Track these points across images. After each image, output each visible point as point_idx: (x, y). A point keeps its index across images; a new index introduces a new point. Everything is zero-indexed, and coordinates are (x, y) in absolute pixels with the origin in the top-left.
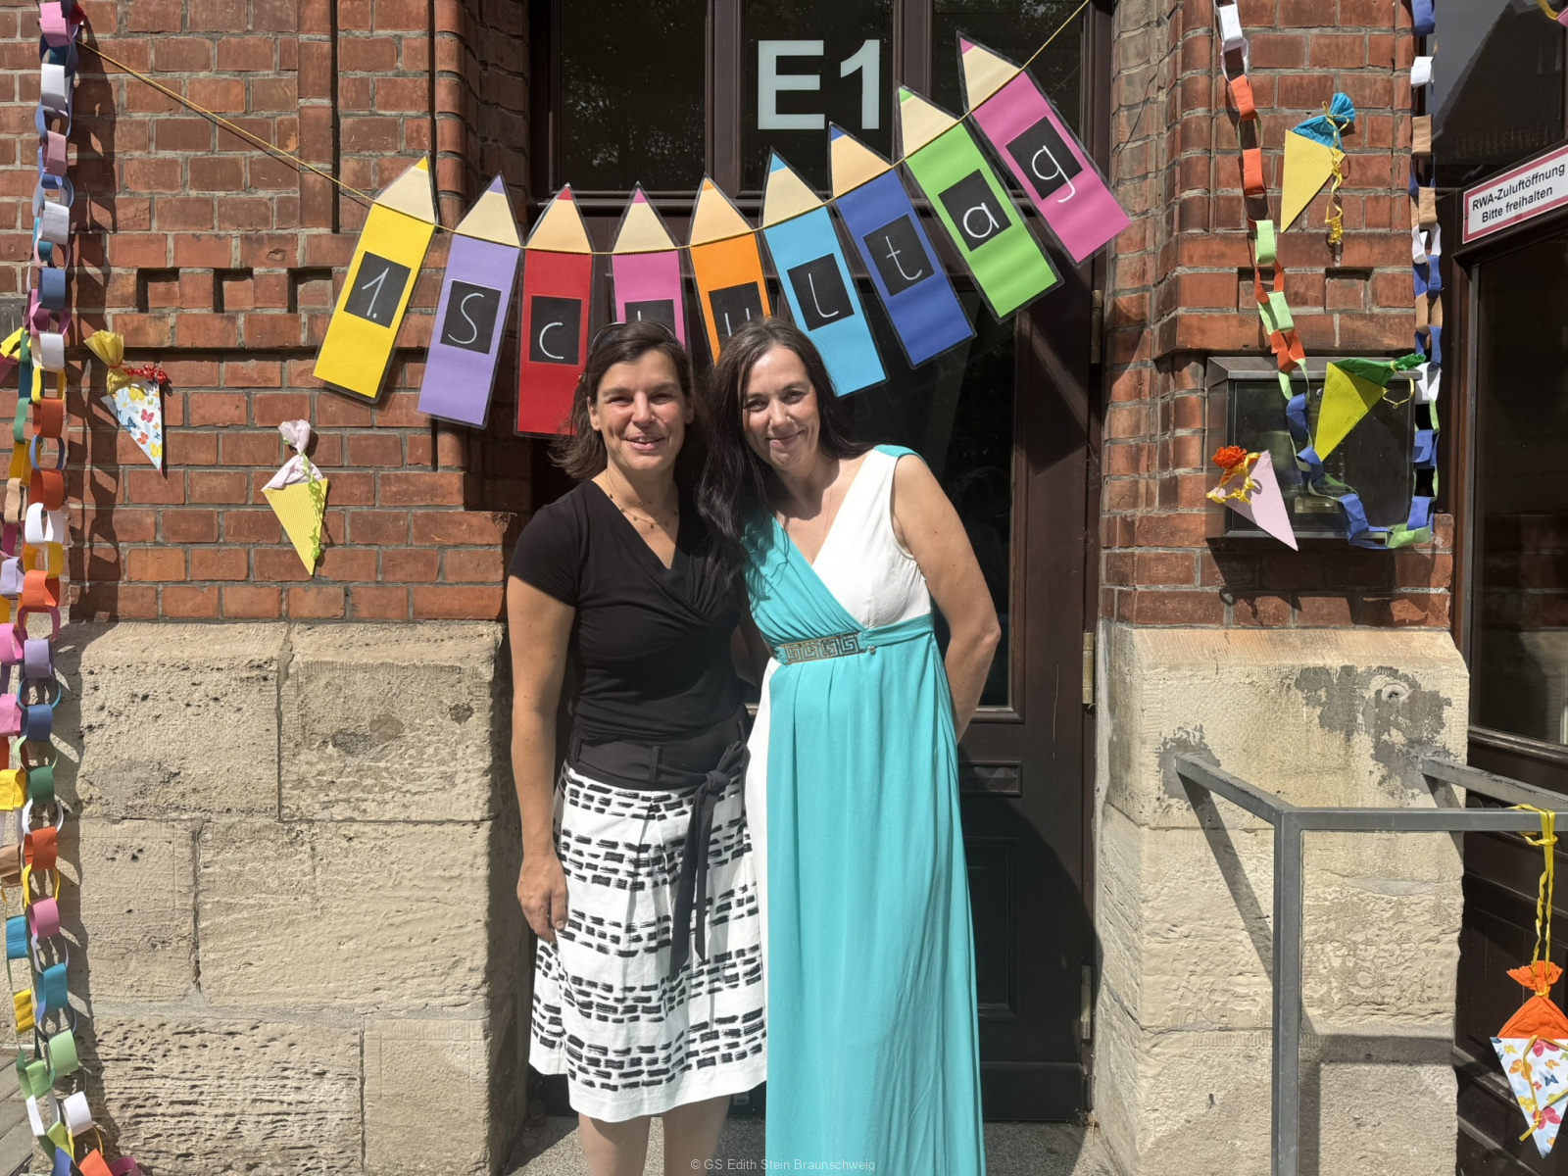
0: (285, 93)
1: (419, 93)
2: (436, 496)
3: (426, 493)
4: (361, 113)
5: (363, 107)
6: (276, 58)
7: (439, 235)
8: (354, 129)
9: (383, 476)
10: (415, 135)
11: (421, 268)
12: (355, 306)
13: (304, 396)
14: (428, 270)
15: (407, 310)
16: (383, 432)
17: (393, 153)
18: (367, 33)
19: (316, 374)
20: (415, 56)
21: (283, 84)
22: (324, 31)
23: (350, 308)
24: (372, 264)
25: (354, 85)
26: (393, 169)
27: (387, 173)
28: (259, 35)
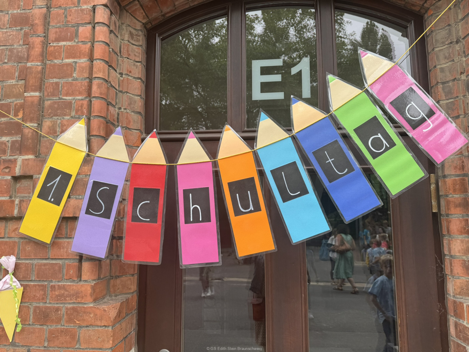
0: (20, 91)
1: (83, 88)
2: (78, 297)
3: (73, 295)
4: (55, 98)
5: (56, 96)
6: (17, 74)
7: (88, 158)
8: (51, 106)
9: (52, 286)
10: (80, 108)
11: (77, 175)
12: (43, 195)
13: (15, 242)
14: (81, 176)
15: (69, 197)
16: (54, 262)
17: (68, 117)
18: (60, 61)
19: (21, 231)
20: (83, 70)
21: (19, 86)
22: (39, 61)
23: (40, 196)
24: (53, 173)
25: (52, 85)
26: (68, 125)
27: (65, 127)
28: (10, 64)
